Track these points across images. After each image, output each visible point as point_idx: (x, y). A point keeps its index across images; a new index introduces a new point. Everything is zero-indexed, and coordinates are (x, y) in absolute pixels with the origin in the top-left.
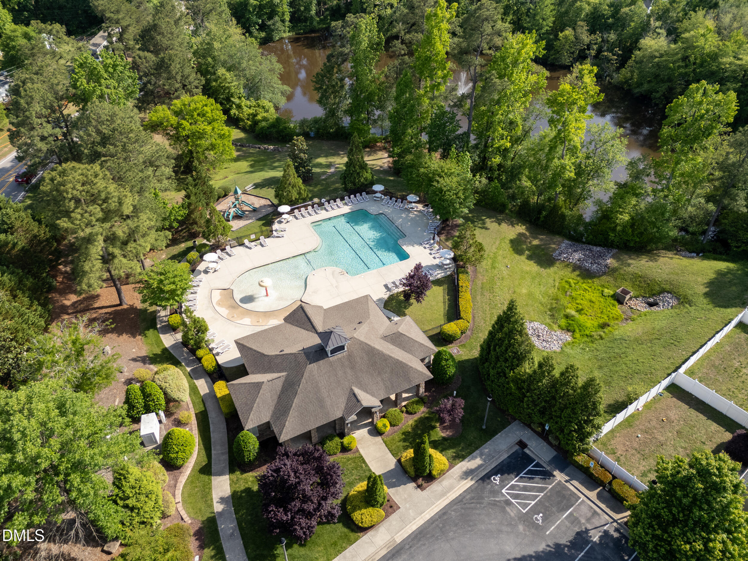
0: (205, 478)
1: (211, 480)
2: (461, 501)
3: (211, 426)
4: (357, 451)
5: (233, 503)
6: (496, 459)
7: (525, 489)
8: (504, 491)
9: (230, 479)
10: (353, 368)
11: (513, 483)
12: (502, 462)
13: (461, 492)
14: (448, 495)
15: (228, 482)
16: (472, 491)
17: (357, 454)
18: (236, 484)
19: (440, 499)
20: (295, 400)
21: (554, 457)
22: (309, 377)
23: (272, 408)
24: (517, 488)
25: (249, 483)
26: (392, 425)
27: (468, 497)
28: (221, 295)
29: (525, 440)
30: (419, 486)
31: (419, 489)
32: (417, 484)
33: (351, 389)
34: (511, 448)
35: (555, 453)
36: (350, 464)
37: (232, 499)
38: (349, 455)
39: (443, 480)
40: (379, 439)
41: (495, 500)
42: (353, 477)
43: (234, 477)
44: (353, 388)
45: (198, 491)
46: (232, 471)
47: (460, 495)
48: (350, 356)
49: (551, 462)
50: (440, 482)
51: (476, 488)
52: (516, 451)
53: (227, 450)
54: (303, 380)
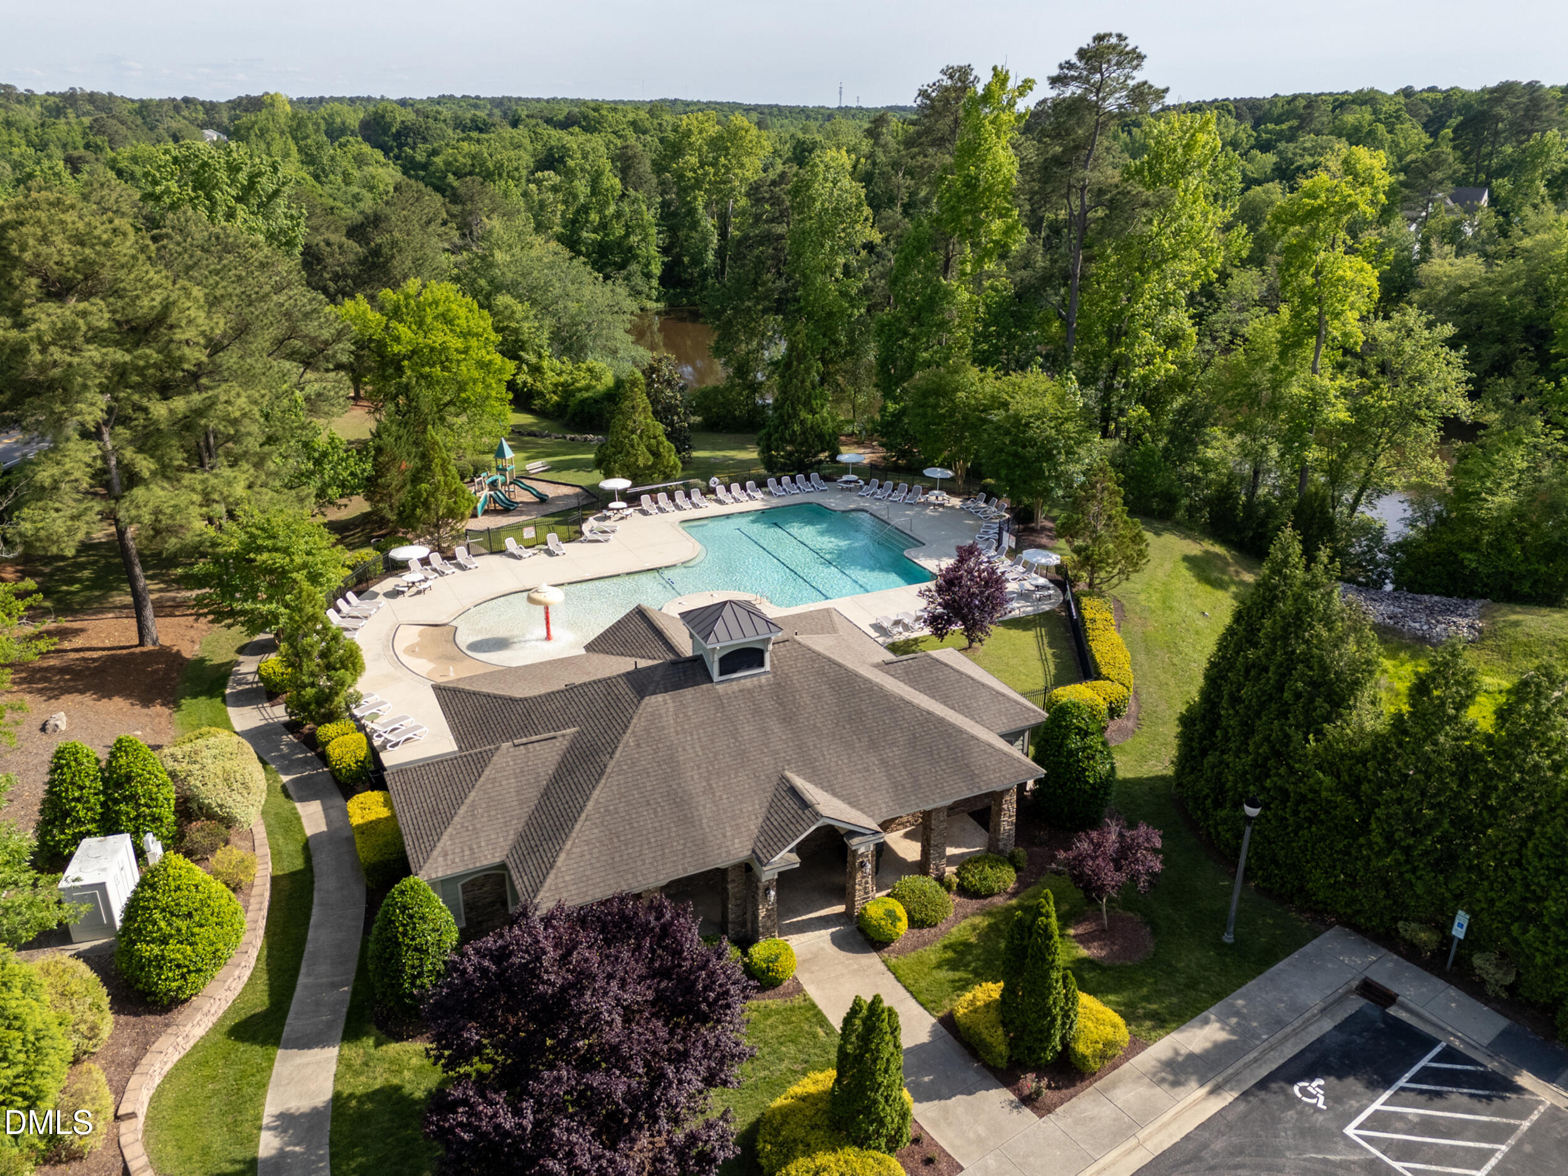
0: (252, 1052)
1: (271, 1060)
2: (1195, 1157)
3: (315, 911)
4: (799, 989)
5: (333, 1132)
6: (1296, 1032)
7: (1428, 1127)
8: (1350, 1131)
9: (341, 1059)
10: (788, 719)
11: (1377, 1105)
12: (1320, 1040)
13: (1189, 1128)
14: (1142, 1134)
15: (333, 1068)
16: (1230, 1126)
17: (798, 1000)
18: (357, 1073)
19: (1112, 1147)
20: (596, 793)
21: (1504, 1034)
22: (647, 730)
23: (518, 825)
24: (1399, 1125)
25: (407, 1074)
26: (913, 923)
27: (1219, 1145)
28: (421, 635)
29: (1381, 978)
30: (1028, 1100)
31: (1027, 1111)
32: (1017, 1092)
33: (784, 778)
34: (1340, 1000)
35: (1502, 1023)
36: (772, 1027)
37: (334, 1119)
38: (770, 1001)
39: (1113, 1085)
40: (872, 960)
41: (1326, 1162)
42: (783, 1066)
43: (355, 1052)
44: (788, 774)
45: (215, 1092)
46: (351, 1033)
47: (1187, 1137)
48: (780, 689)
49: (1498, 1046)
50: (1103, 1092)
51: (1244, 1117)
52: (1360, 1011)
53: (353, 976)
54: (628, 738)
